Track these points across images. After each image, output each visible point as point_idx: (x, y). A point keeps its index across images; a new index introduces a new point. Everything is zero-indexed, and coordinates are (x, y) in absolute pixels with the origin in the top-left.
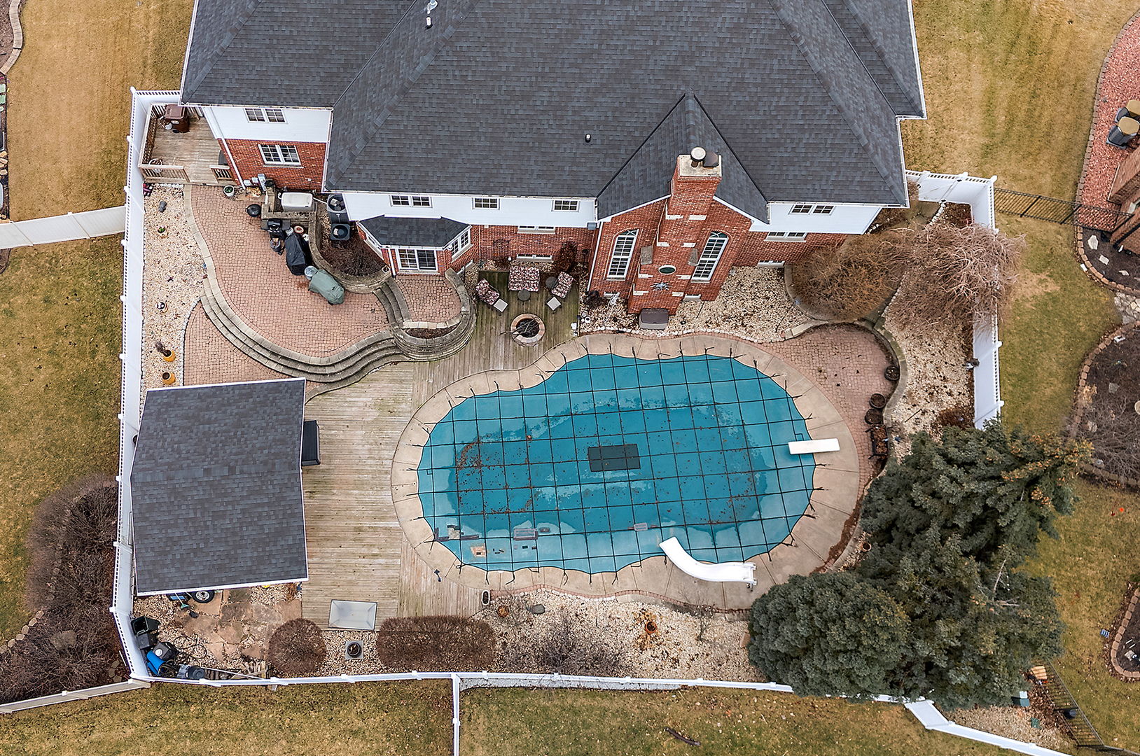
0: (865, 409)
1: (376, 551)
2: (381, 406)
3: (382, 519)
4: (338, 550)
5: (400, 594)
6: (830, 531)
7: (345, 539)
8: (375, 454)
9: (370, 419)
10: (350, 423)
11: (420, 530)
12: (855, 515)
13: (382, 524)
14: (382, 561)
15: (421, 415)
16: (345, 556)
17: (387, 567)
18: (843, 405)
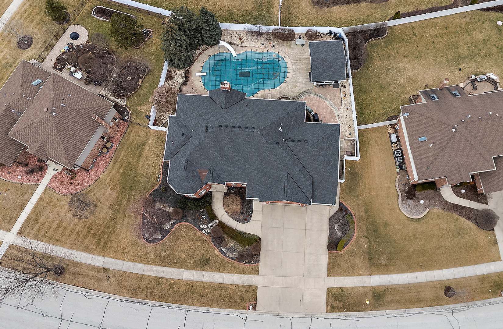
0: (188, 83)
1: (296, 56)
2: (296, 86)
3: (295, 62)
4: (304, 56)
5: (291, 47)
6: (201, 58)
7: (303, 58)
8: (297, 76)
9: (298, 83)
10: (303, 83)
11: (286, 60)
12: (195, 61)
13: (295, 61)
14: (295, 54)
15: (287, 85)
16: (303, 55)
17: (294, 53)
18: (193, 84)
